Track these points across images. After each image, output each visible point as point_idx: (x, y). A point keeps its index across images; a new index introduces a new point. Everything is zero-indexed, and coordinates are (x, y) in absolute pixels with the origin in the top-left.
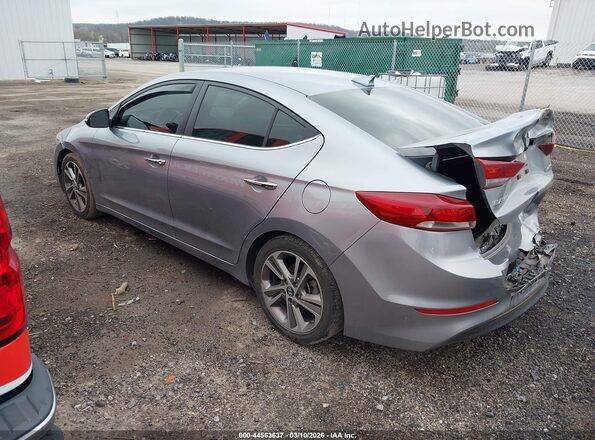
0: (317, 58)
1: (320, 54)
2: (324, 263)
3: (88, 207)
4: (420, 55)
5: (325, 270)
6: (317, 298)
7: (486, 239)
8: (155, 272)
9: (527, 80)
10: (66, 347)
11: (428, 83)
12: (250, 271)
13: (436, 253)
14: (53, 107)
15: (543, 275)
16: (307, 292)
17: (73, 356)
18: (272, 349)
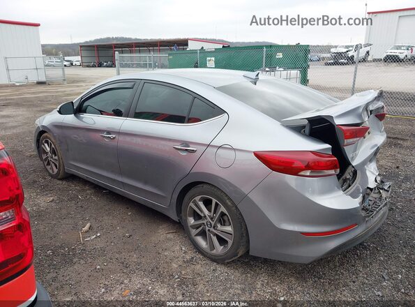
0: (211, 61)
1: (213, 59)
2: (233, 203)
3: (59, 170)
4: (281, 56)
5: (234, 208)
6: (229, 229)
7: (345, 181)
8: (109, 215)
9: (356, 71)
10: (49, 273)
11: (289, 75)
12: (179, 211)
13: (313, 193)
14: (29, 102)
15: (386, 204)
16: (221, 225)
17: (54, 279)
18: (198, 267)
